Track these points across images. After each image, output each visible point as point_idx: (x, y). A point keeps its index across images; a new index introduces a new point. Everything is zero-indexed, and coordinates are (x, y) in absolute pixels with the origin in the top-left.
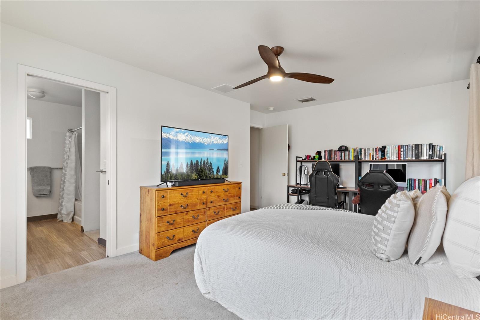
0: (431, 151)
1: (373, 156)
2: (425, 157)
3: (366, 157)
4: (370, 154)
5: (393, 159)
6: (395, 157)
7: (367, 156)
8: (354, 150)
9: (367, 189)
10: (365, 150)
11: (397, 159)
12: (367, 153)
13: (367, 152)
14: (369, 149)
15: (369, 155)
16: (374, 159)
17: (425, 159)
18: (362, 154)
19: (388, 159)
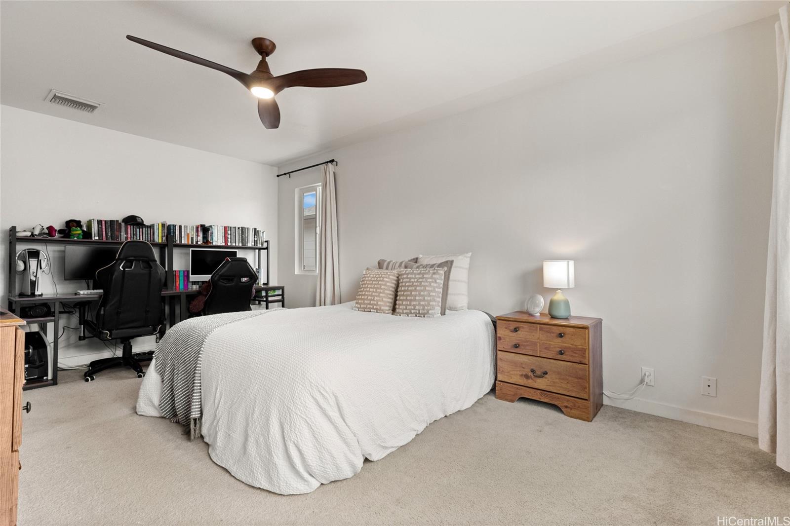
0: (256, 237)
1: (192, 238)
2: (250, 244)
3: (183, 239)
4: (188, 235)
5: (219, 244)
6: (221, 242)
7: (184, 237)
8: (162, 226)
9: (225, 285)
10: (180, 227)
11: (224, 244)
12: (183, 233)
13: (183, 231)
14: (186, 227)
15: (186, 237)
16: (194, 243)
17: (251, 245)
18: (177, 234)
19: (214, 244)
